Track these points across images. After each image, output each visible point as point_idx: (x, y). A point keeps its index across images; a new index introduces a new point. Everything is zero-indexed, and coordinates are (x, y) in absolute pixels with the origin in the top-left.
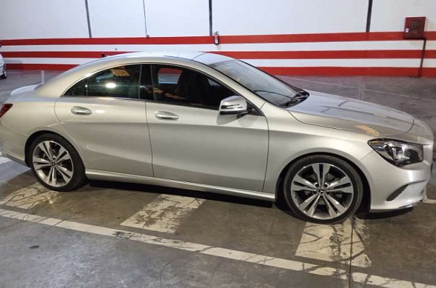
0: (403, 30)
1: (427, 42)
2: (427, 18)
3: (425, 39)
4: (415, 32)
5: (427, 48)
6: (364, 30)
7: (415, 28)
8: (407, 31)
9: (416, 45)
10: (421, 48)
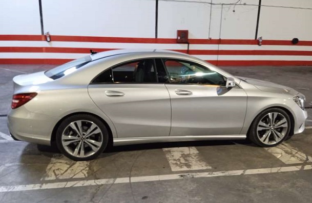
0: (176, 38)
1: (190, 45)
2: (189, 31)
3: (188, 43)
4: (183, 39)
5: (190, 49)
6: (154, 37)
7: (183, 37)
8: (179, 38)
9: (184, 47)
10: (186, 49)
